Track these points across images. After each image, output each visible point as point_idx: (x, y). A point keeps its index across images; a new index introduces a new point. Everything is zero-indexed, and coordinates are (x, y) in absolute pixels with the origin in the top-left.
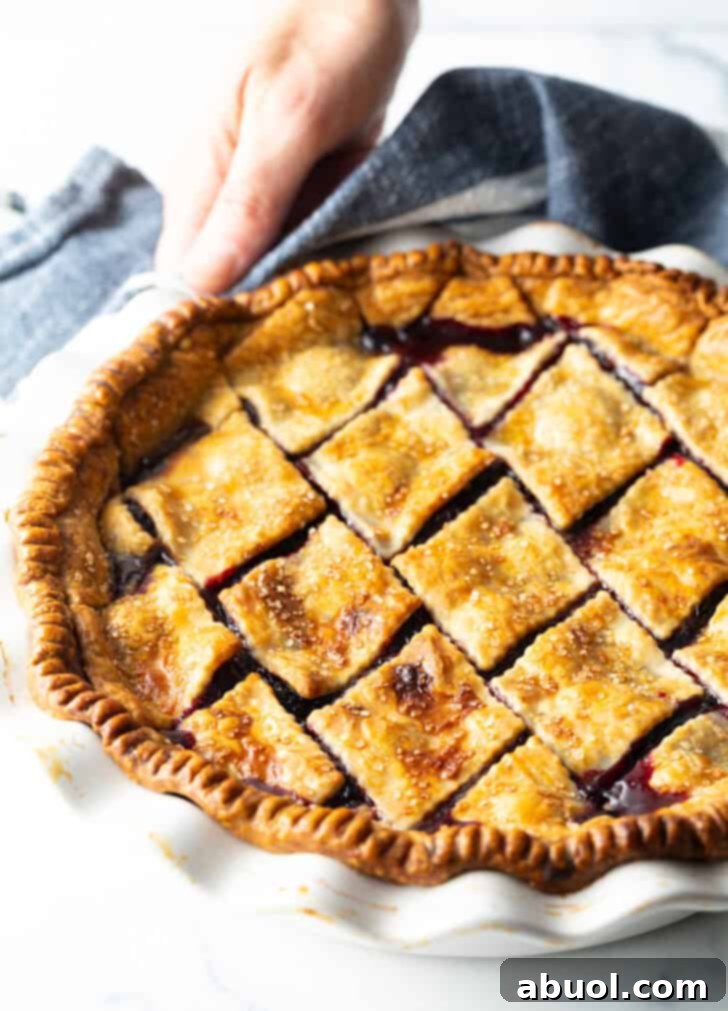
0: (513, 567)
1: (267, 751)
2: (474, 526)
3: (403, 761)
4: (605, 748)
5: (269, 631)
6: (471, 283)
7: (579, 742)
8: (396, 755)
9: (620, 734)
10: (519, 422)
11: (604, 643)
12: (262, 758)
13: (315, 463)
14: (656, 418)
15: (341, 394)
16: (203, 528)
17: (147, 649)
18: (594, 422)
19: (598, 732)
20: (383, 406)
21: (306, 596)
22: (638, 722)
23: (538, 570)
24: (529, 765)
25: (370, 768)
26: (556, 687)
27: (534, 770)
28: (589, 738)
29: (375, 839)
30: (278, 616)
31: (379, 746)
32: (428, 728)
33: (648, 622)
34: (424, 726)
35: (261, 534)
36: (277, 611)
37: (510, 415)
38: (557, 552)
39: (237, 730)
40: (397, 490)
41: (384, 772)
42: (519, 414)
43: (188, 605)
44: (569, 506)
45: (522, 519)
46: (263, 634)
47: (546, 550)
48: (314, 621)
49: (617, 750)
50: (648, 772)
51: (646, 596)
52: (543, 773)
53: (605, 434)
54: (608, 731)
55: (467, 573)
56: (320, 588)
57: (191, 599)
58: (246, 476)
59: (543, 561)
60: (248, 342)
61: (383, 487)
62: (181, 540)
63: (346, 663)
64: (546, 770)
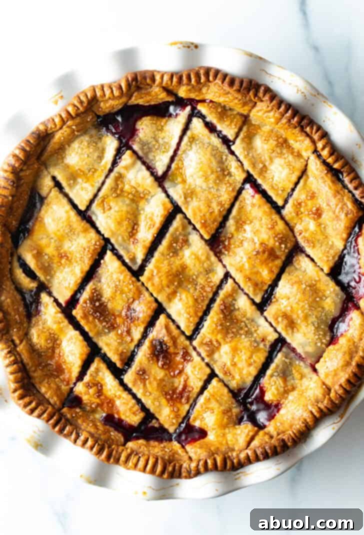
0: (190, 270)
1: (112, 401)
2: (170, 247)
3: (166, 398)
4: (244, 380)
5: (97, 328)
6: (143, 91)
7: (233, 378)
8: (163, 395)
9: (250, 374)
10: (178, 168)
11: (235, 309)
12: (110, 405)
13: (93, 213)
14: (239, 163)
15: (96, 166)
16: (55, 266)
17: (50, 351)
18: (212, 172)
19: (241, 373)
20: (116, 170)
21: (107, 303)
22: (256, 368)
23: (201, 270)
24: (216, 396)
25: (154, 404)
26: (220, 344)
27: (218, 398)
28: (237, 377)
29: (168, 473)
30: (99, 320)
31: (156, 394)
32: (172, 374)
33: (252, 296)
34: (170, 373)
35: (82, 272)
36: (98, 318)
37: (173, 166)
38: (208, 258)
39: (97, 394)
40: (133, 228)
41: (160, 405)
42: (177, 164)
43: (62, 325)
44: (209, 231)
45: (189, 234)
46: (96, 330)
47: (203, 258)
48: (113, 315)
49: (249, 380)
50: (263, 393)
51: (249, 284)
52: (222, 399)
53: (218, 177)
54: (245, 372)
55: (173, 284)
56: (113, 298)
57: (63, 322)
58: (67, 234)
59: (203, 264)
60: (49, 149)
61: (127, 228)
62: (48, 278)
63: (132, 340)
64: (223, 397)
